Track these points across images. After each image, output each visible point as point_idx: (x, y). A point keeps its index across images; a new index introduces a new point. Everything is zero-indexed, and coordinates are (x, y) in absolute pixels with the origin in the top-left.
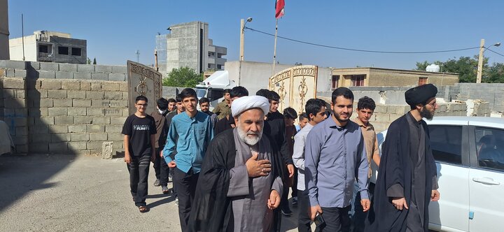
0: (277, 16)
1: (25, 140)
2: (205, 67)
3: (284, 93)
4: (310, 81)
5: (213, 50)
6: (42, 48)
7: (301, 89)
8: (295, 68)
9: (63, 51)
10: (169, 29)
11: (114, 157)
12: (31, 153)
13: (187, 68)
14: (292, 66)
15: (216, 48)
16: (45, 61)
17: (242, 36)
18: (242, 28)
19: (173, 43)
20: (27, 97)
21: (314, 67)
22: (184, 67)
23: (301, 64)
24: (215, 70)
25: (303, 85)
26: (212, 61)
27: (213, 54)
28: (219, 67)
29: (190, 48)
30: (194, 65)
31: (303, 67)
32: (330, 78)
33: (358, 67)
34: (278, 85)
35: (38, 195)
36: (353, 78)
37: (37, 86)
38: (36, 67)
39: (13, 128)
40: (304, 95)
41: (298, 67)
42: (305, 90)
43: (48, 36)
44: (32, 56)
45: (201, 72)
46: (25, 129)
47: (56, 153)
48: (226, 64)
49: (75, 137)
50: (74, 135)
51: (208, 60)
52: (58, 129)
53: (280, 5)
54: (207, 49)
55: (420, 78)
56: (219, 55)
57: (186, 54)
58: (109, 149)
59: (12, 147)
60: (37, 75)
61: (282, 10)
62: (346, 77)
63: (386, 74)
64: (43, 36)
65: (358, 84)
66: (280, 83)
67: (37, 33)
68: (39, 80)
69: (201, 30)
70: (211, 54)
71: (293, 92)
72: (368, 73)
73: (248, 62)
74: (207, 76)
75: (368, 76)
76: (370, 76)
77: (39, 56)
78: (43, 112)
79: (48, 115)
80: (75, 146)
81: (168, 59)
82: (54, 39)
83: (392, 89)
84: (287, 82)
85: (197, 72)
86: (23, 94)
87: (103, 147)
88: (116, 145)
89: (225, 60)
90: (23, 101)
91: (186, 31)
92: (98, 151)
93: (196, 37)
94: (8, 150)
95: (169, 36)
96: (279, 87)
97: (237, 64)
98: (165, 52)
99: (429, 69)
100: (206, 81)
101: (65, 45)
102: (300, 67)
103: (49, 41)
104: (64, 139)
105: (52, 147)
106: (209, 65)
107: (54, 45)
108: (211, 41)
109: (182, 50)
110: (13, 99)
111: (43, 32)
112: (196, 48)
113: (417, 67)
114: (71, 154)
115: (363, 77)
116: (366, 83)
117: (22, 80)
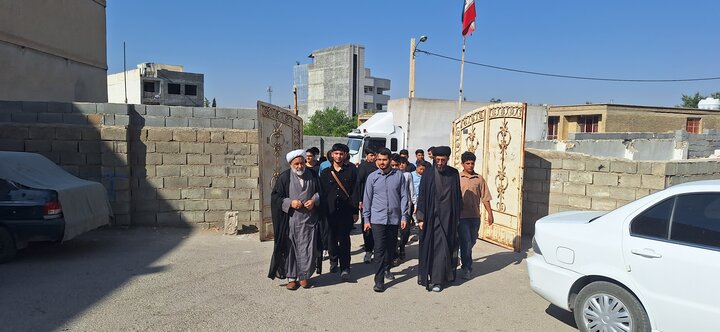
0: (465, 33)
1: (127, 209)
2: (360, 107)
3: (475, 143)
4: (515, 126)
5: (371, 83)
6: (148, 86)
7: (501, 138)
8: (491, 106)
9: (174, 89)
10: (311, 56)
11: (240, 233)
12: (134, 225)
13: (335, 110)
14: (485, 104)
15: (376, 80)
16: (152, 104)
17: (412, 62)
18: (412, 52)
19: (316, 75)
20: (130, 152)
21: (520, 104)
22: (331, 108)
23: (499, 101)
24: (374, 112)
25: (503, 132)
26: (369, 99)
27: (371, 88)
28: (380, 108)
29: (340, 81)
30: (344, 104)
31: (505, 104)
32: (545, 120)
33: (588, 104)
34: (466, 132)
35: (144, 281)
36: (580, 119)
37: (142, 137)
38: (140, 112)
39: (112, 192)
40: (506, 147)
41: (496, 105)
42: (507, 139)
43: (155, 69)
44: (135, 97)
45: (354, 115)
46: (127, 193)
47: (166, 225)
48: (389, 102)
49: (190, 205)
50: (188, 202)
51: (363, 98)
52: (168, 194)
53: (469, 16)
54: (362, 82)
55: (688, 119)
56: (380, 90)
57: (334, 90)
58: (233, 221)
59: (111, 218)
60: (142, 122)
61: (473, 24)
62: (569, 118)
63: (634, 113)
64: (148, 70)
65: (589, 130)
66: (470, 129)
67: (141, 66)
68: (145, 128)
69: (355, 56)
70: (368, 89)
71: (488, 142)
72: (604, 112)
73: (420, 99)
74: (363, 121)
75: (604, 117)
76: (608, 116)
77: (143, 97)
78: (150, 171)
79: (156, 175)
80: (190, 217)
81: (310, 98)
82: (163, 73)
83: (643, 136)
84: (479, 127)
85: (348, 115)
86: (126, 147)
87: (226, 219)
88: (242, 217)
89: (388, 98)
90: (125, 157)
91: (334, 59)
92: (218, 224)
93: (347, 66)
94: (106, 221)
95: (312, 67)
96: (467, 135)
97: (405, 103)
98: (305, 89)
99: (702, 105)
100: (361, 127)
101: (176, 81)
102: (499, 105)
103: (156, 76)
104: (176, 208)
105: (161, 218)
106: (366, 105)
107: (162, 82)
108: (368, 70)
109: (328, 85)
110: (113, 154)
111: (148, 65)
112: (347, 81)
113: (683, 103)
114: (185, 228)
115: (597, 118)
116: (601, 127)
117: (124, 129)
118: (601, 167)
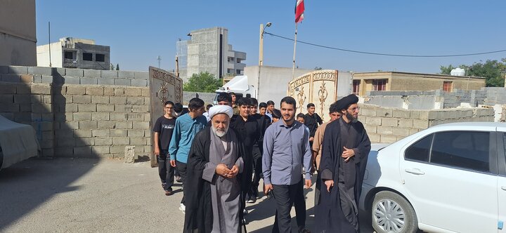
0: (297, 21)
1: (51, 145)
2: (225, 72)
3: (303, 98)
4: (330, 86)
5: (232, 55)
6: (68, 55)
7: (321, 94)
8: (315, 72)
9: (87, 57)
10: (189, 35)
11: (136, 161)
12: (56, 156)
13: (207, 74)
14: (311, 71)
15: (236, 53)
16: (71, 67)
17: (261, 41)
18: (261, 33)
19: (193, 49)
20: (53, 103)
21: (334, 71)
22: (204, 72)
23: (321, 69)
24: (234, 76)
25: (323, 90)
26: (231, 66)
27: (232, 59)
28: (239, 72)
29: (210, 53)
30: (213, 70)
31: (323, 71)
32: (351, 82)
33: (379, 72)
34: (297, 90)
35: (62, 198)
36: (374, 82)
37: (63, 92)
38: (61, 73)
39: (40, 132)
40: (324, 100)
41: (318, 72)
42: (325, 95)
43: (73, 43)
44: (58, 63)
45: (220, 77)
46: (51, 133)
47: (80, 156)
48: (245, 69)
49: (98, 141)
50: (98, 139)
51: (227, 65)
52: (82, 133)
53: (300, 10)
54: (226, 55)
55: (445, 82)
56: (239, 60)
57: (206, 59)
58: (131, 153)
59: (39, 151)
60: (63, 81)
61: (302, 15)
62: (367, 81)
63: (407, 78)
64: (68, 42)
65: (380, 89)
66: (300, 88)
67: (63, 40)
68: (65, 85)
69: (221, 35)
70: (230, 59)
71: (312, 97)
72: (389, 77)
73: (267, 67)
74: (227, 81)
75: (390, 81)
76: (392, 80)
77: (64, 62)
78: (68, 117)
79: (73, 119)
80: (98, 150)
81: (188, 65)
82: (79, 45)
83: (415, 93)
84: (306, 87)
85: (217, 77)
86: (50, 99)
87: (126, 151)
88: (138, 150)
89: (245, 65)
90: (49, 106)
91: (206, 37)
92: (121, 155)
93: (216, 42)
94: (35, 154)
95: (190, 42)
96: (298, 92)
97: (256, 69)
98: (186, 58)
99: (453, 72)
100: (225, 86)
101: (89, 51)
102: (320, 71)
103: (74, 47)
104: (88, 143)
105: (77, 151)
106: (229, 70)
107: (78, 52)
108: (230, 46)
109: (201, 56)
110: (40, 104)
111: (68, 39)
112: (216, 53)
113: (441, 71)
114: (94, 158)
115: (385, 81)
116: (388, 87)
117: (49, 86)
118: (387, 114)
